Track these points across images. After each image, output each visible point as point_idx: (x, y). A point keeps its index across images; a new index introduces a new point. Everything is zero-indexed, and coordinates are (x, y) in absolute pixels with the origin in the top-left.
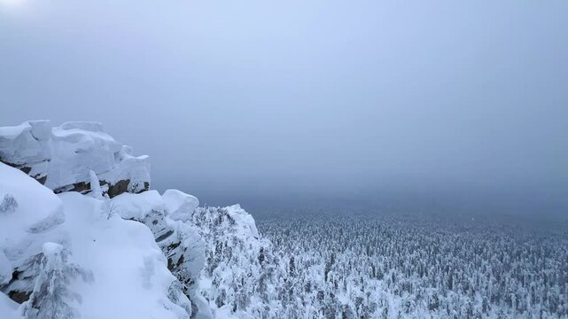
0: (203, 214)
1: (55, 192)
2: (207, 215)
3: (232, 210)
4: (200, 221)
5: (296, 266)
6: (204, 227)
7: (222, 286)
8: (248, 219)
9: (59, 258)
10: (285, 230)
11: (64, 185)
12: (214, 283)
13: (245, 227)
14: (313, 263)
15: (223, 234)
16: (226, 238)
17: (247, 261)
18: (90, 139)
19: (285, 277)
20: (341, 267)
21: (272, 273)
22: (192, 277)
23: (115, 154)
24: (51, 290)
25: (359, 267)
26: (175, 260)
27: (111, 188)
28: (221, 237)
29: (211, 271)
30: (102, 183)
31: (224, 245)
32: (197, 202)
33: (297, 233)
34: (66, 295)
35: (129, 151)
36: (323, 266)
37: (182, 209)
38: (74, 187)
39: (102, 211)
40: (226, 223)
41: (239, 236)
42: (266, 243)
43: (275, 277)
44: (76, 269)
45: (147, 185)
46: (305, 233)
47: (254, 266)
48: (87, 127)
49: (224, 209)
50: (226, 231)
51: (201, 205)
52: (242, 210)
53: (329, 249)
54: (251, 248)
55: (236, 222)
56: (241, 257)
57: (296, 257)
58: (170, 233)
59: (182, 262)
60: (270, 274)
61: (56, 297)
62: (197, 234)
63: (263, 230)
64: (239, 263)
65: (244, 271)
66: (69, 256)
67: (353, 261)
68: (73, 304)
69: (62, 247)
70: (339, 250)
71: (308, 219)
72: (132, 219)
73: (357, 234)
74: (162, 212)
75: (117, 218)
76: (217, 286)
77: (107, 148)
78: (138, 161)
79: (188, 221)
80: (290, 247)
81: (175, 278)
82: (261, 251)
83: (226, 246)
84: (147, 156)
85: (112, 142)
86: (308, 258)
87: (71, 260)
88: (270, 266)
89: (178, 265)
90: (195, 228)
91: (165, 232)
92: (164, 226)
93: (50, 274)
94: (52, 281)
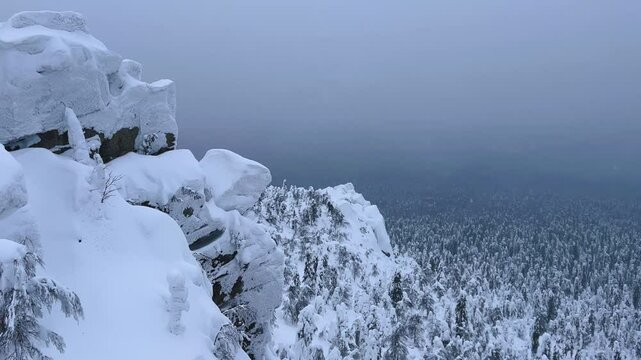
0: (280, 199)
1: (8, 148)
2: (289, 202)
3: (339, 195)
4: (274, 213)
5: (469, 315)
6: (282, 224)
7: (316, 343)
8: (372, 215)
9: (21, 268)
10: (447, 241)
11: (22, 135)
12: (301, 335)
13: (363, 230)
14: (508, 313)
15: (319, 242)
16: (326, 249)
17: (366, 298)
18: (62, 46)
19: (446, 335)
20: (569, 326)
21: (419, 326)
22: (260, 321)
23: (108, 75)
24: (11, 323)
25: (612, 329)
26: (227, 286)
27: (105, 142)
28: (315, 248)
29: (294, 312)
30: (89, 133)
31: (320, 263)
32: (268, 176)
33: (474, 249)
34: (37, 334)
35: (134, 71)
36: (528, 322)
37: (239, 188)
38: (39, 140)
39: (91, 187)
40: (324, 220)
41: (351, 246)
42: (408, 266)
43: (425, 335)
44: (52, 291)
45: (170, 138)
46: (492, 251)
47: (380, 310)
48: (56, 22)
49: (321, 192)
50: (325, 237)
51: (276, 182)
52: (358, 196)
53: (545, 287)
54: (375, 273)
55: (346, 219)
56: (355, 288)
57: (469, 298)
58: (216, 234)
59: (240, 291)
60: (413, 329)
61: (20, 336)
62: (268, 240)
63: (400, 237)
64: (352, 300)
65: (360, 317)
66: (38, 266)
67: (598, 316)
68: (50, 351)
69: (24, 249)
70: (568, 292)
71: (499, 222)
72: (146, 204)
73: (613, 260)
74: (201, 192)
75: (117, 201)
76: (308, 341)
77: (94, 63)
78: (152, 92)
79: (252, 213)
80: (457, 277)
81: (227, 321)
82: (397, 280)
83: (325, 265)
84: (167, 82)
85: (103, 53)
86: (496, 303)
87: (40, 274)
88: (415, 312)
89: (233, 295)
90: (265, 225)
91: (206, 231)
92: (205, 221)
93: (8, 295)
94: (11, 308)
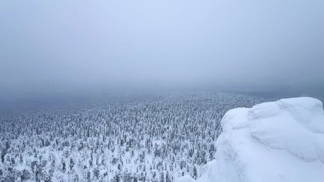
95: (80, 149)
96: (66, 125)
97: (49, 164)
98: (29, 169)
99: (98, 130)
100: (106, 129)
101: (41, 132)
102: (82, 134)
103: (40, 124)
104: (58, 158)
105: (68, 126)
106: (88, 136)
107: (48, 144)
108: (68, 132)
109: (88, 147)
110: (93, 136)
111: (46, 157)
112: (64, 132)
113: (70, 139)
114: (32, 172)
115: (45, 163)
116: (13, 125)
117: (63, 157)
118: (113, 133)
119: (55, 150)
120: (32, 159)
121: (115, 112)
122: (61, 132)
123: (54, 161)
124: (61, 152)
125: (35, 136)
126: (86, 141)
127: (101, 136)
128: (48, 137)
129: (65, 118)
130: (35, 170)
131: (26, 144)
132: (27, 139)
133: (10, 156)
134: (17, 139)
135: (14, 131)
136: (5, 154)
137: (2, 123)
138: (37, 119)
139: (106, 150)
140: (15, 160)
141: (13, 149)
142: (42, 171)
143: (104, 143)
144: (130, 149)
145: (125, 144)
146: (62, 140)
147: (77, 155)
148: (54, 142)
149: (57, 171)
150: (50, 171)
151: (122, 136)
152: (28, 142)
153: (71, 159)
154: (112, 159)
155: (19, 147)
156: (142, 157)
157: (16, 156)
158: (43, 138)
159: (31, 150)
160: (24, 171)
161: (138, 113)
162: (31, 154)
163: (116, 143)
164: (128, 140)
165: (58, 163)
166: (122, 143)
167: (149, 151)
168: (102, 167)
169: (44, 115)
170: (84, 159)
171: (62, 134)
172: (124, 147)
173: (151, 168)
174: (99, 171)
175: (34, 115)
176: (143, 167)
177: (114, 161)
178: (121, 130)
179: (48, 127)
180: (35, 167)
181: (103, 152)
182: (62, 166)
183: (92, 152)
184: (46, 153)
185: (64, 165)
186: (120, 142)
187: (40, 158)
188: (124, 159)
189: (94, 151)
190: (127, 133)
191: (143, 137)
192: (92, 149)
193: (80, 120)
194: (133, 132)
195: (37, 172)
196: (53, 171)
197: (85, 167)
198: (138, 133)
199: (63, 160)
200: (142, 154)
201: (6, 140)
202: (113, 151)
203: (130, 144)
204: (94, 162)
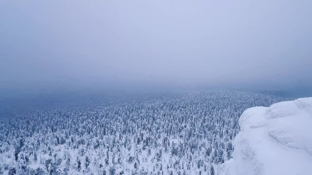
95: (96, 147)
96: (82, 123)
97: (64, 162)
98: (43, 167)
99: (114, 128)
100: (122, 127)
101: (56, 130)
102: (99, 131)
103: (56, 121)
104: (73, 157)
105: (84, 124)
106: (105, 134)
107: (63, 142)
108: (84, 130)
109: (104, 145)
110: (109, 134)
111: (61, 155)
112: (80, 130)
113: (85, 137)
114: (46, 170)
115: (60, 161)
116: (28, 123)
117: (78, 155)
118: (129, 131)
119: (70, 148)
120: (47, 157)
121: (132, 110)
122: (77, 130)
123: (69, 160)
124: (77, 151)
125: (50, 134)
126: (102, 139)
127: (118, 134)
128: (63, 135)
129: (81, 116)
130: (49, 168)
131: (41, 142)
132: (42, 137)
133: (24, 154)
134: (31, 136)
135: (29, 128)
136: (19, 152)
137: (17, 120)
138: (52, 117)
139: (123, 149)
140: (30, 158)
141: (27, 146)
142: (57, 170)
143: (120, 141)
144: (147, 147)
145: (142, 142)
146: (78, 138)
147: (92, 154)
148: (70, 140)
149: (72, 169)
150: (65, 170)
151: (139, 135)
152: (43, 140)
153: (87, 158)
154: (128, 158)
155: (33, 145)
156: (159, 156)
157: (30, 154)
158: (58, 136)
159: (46, 148)
160: (38, 169)
161: (156, 111)
162: (45, 152)
163: (132, 141)
164: (145, 138)
165: (74, 161)
166: (139, 142)
167: (166, 150)
168: (118, 165)
169: (60, 112)
170: (100, 158)
171: (77, 131)
172: (141, 146)
173: (168, 167)
174: (115, 170)
175: (49, 112)
176: (160, 166)
177: (131, 160)
178: (138, 128)
179: (63, 125)
180: (50, 165)
181: (119, 150)
182: (77, 165)
183: (109, 150)
184: (61, 151)
185: (79, 163)
186: (136, 141)
187: (55, 156)
188: (140, 158)
189: (110, 150)
190: (144, 132)
191: (160, 135)
192: (108, 148)
193: (97, 118)
194: (150, 130)
195: (52, 171)
196: (68, 170)
197: (101, 166)
198: (155, 131)
199: (78, 159)
200: (159, 152)
201: (20, 138)
202: (129, 149)
203: (147, 143)
204: (110, 161)
